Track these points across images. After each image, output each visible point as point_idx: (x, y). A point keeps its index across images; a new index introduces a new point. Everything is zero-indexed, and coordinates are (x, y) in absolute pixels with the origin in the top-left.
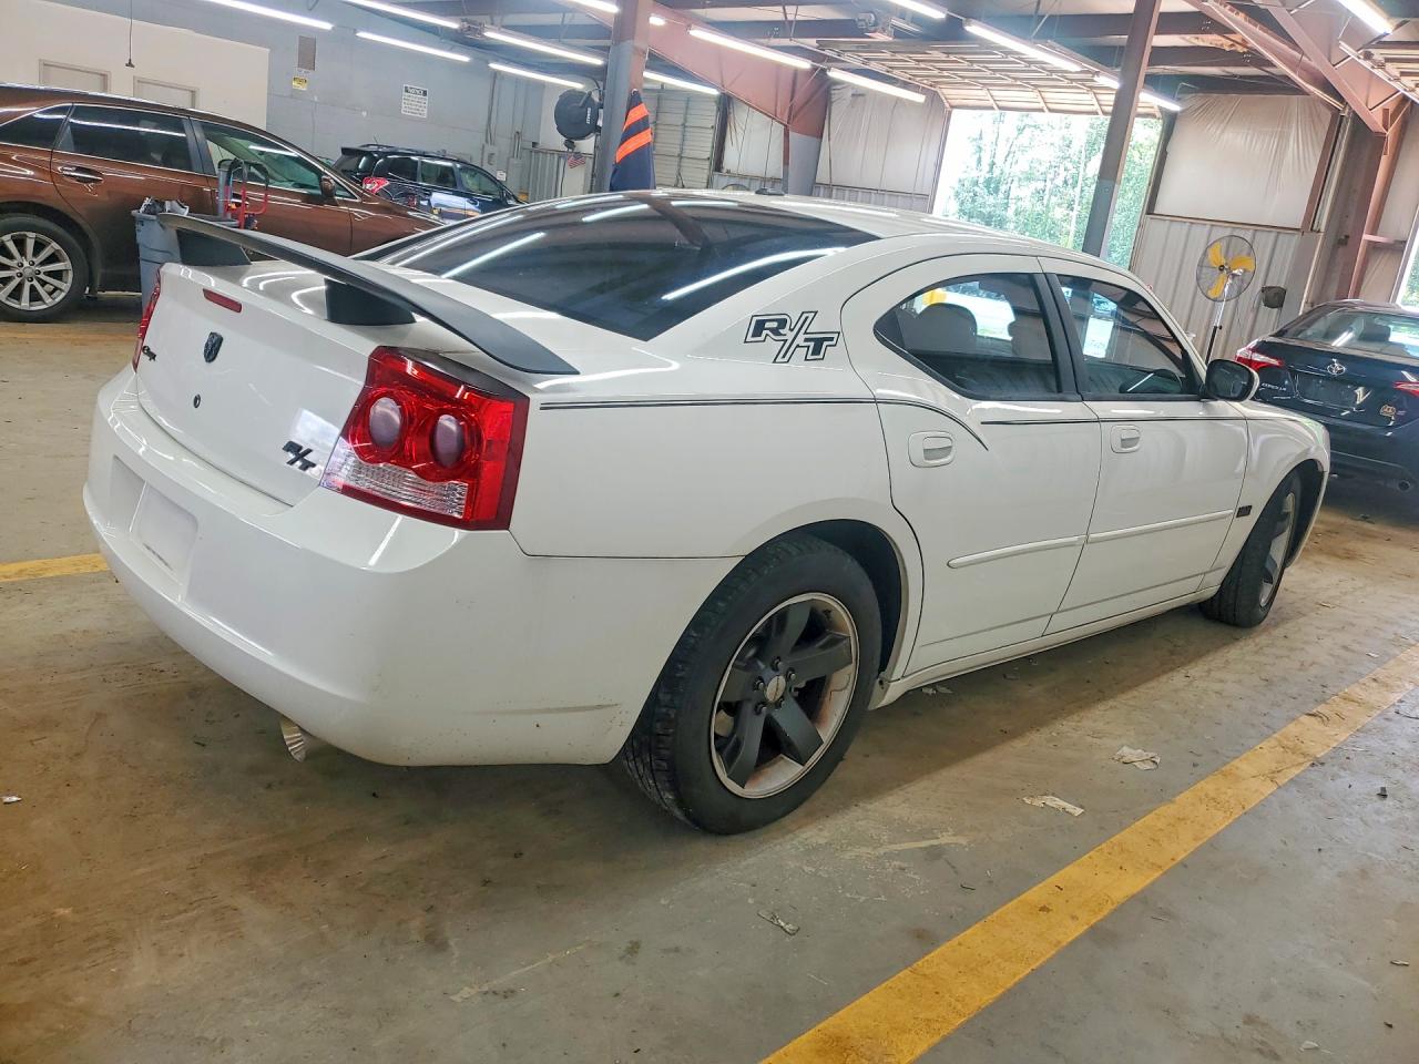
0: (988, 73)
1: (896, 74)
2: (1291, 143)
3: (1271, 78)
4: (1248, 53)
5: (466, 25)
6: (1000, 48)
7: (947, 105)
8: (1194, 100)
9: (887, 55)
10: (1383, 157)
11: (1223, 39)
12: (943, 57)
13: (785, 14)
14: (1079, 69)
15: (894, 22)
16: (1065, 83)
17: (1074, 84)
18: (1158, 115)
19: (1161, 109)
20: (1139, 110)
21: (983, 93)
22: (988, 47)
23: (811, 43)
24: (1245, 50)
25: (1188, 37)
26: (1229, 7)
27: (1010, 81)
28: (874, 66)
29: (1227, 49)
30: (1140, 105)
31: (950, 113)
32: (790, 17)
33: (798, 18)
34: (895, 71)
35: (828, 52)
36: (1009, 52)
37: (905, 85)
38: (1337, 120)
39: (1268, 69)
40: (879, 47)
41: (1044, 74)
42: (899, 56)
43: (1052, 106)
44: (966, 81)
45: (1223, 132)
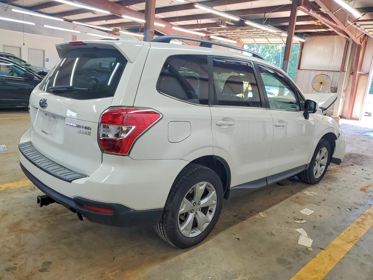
0: (253, 35)
1: (228, 36)
2: (335, 48)
3: (329, 32)
4: (322, 25)
5: (115, 30)
6: (255, 28)
7: (243, 44)
8: (308, 39)
9: (225, 31)
10: (361, 51)
11: (315, 22)
12: (240, 31)
13: (198, 22)
14: (276, 32)
15: (226, 22)
16: (274, 36)
17: (276, 36)
18: (299, 43)
19: (300, 42)
20: (294, 42)
21: (252, 40)
22: (252, 28)
23: (205, 29)
24: (321, 25)
25: (305, 22)
26: (316, 13)
27: (259, 36)
28: (222, 34)
29: (316, 25)
30: (293, 41)
31: (243, 46)
32: (199, 23)
33: (201, 23)
34: (228, 35)
35: (209, 31)
36: (257, 29)
37: (231, 39)
38: (348, 42)
39: (328, 29)
40: (223, 29)
41: (268, 34)
42: (228, 31)
43: (271, 42)
44: (247, 37)
45: (317, 46)
